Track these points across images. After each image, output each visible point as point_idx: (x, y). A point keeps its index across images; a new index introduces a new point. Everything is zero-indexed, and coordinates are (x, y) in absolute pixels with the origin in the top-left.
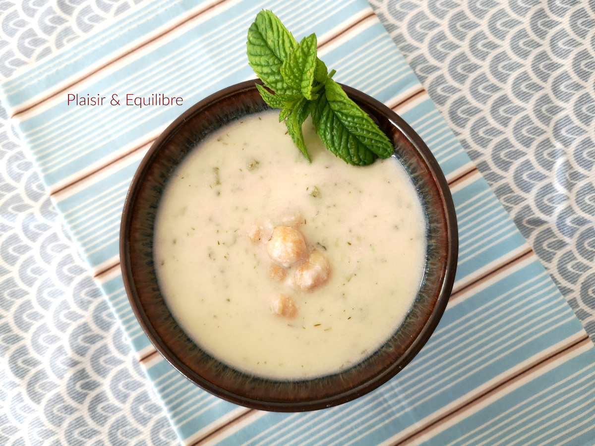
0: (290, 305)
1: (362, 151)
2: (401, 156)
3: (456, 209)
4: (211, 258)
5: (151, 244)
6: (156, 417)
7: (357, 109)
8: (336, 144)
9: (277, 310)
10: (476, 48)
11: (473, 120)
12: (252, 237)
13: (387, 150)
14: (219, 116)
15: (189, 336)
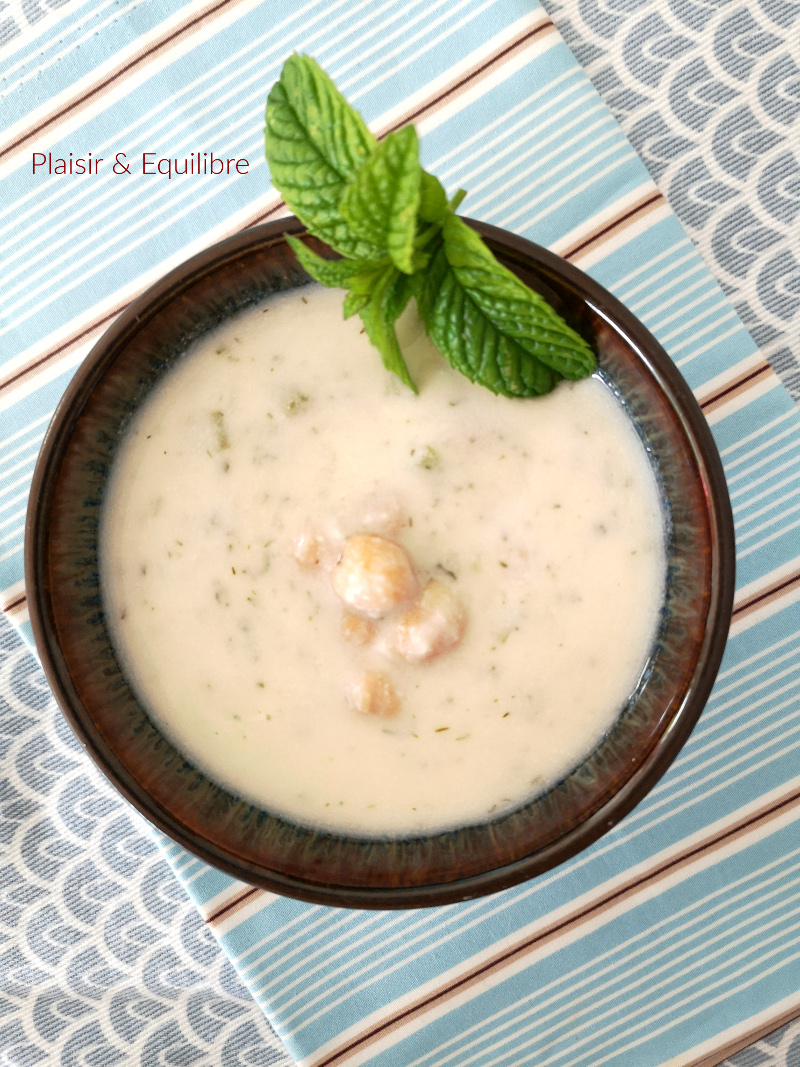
0: (387, 693)
1: (527, 367)
2: (612, 377)
3: (723, 454)
4: (220, 602)
5: (96, 581)
6: (150, 861)
7: (516, 284)
8: (471, 359)
9: (359, 705)
10: (773, 96)
11: (765, 257)
12: (302, 559)
13: (581, 364)
14: (213, 302)
15: (188, 757)
